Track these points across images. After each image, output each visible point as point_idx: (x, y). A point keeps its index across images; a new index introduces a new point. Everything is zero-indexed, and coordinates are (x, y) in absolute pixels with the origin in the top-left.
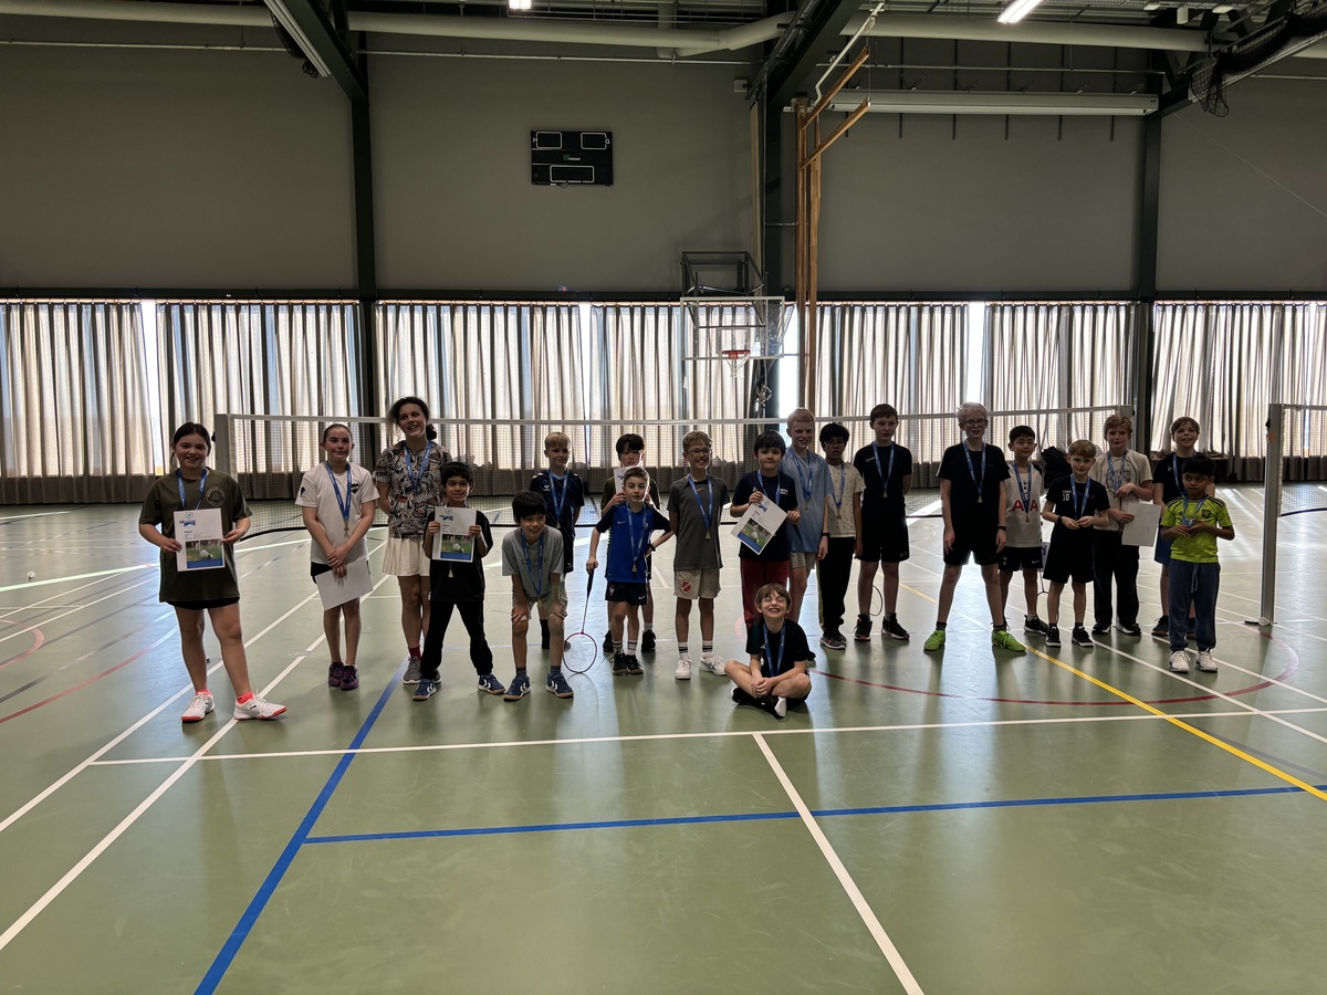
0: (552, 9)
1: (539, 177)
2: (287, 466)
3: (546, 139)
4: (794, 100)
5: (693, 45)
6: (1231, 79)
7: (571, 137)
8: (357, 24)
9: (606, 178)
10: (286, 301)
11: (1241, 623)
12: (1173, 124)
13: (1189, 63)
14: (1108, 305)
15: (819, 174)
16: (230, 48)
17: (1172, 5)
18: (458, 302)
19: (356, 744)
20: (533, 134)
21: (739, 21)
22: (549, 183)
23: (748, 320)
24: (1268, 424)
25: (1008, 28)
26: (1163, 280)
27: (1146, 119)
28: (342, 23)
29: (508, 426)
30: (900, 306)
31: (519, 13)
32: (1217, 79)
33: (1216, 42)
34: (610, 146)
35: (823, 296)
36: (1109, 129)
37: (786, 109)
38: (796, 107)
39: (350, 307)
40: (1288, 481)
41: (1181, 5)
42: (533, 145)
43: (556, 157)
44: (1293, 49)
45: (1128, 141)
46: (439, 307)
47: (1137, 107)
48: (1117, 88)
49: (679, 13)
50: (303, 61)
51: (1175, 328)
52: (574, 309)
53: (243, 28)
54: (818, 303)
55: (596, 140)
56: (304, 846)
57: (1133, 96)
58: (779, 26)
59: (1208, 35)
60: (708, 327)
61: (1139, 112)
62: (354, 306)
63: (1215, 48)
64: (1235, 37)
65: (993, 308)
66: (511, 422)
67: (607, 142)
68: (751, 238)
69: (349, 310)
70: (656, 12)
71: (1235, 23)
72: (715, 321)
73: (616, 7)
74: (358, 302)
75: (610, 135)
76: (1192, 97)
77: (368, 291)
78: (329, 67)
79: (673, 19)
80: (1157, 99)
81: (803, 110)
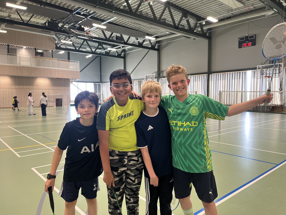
1: (240, 46)
3: (242, 39)
7: (247, 37)
9: (254, 44)
20: (239, 38)
22: (242, 47)
34: (255, 38)
42: (239, 40)
43: (244, 42)
52: (246, 72)
55: (253, 37)
62: (207, 75)
67: (254, 37)
70: (266, 7)
74: (207, 74)
75: (255, 35)
77: (209, 72)
78: (198, 37)
79: (268, 8)
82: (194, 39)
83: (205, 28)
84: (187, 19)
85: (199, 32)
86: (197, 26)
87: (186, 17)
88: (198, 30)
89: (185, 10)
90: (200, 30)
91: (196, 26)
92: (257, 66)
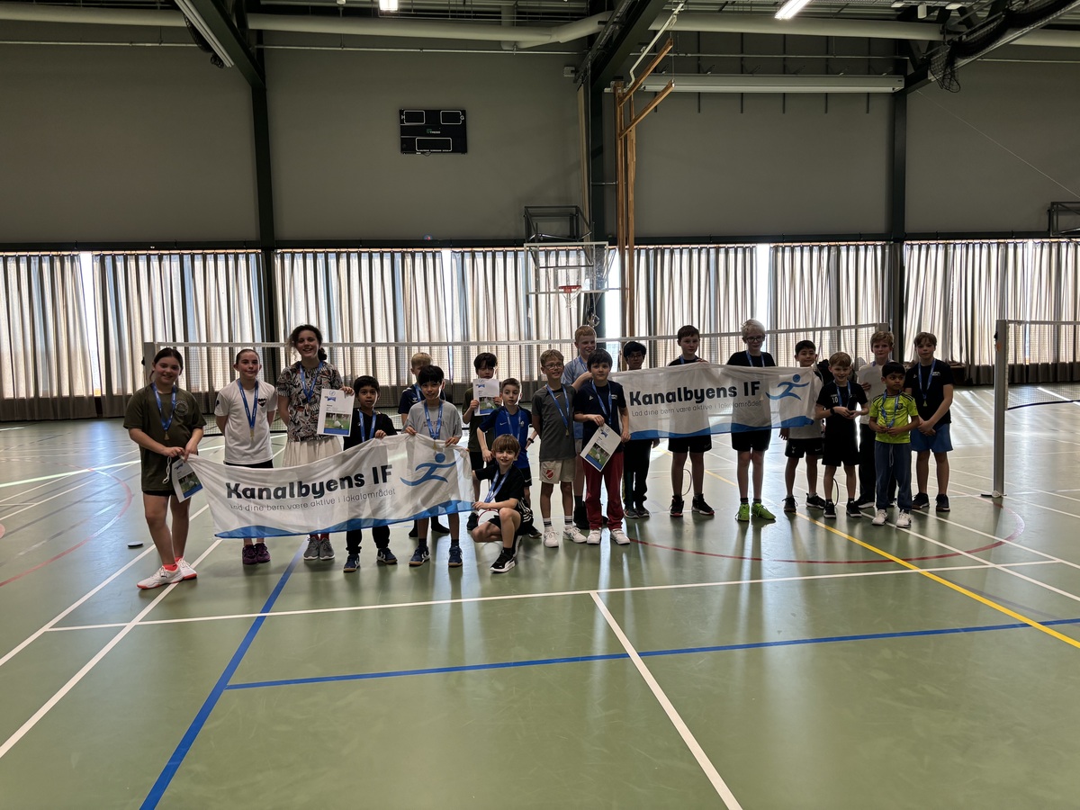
0: (415, 10)
1: (407, 147)
2: (203, 387)
3: (412, 116)
4: (612, 83)
5: (530, 39)
6: (962, 62)
7: (433, 114)
8: (255, 24)
9: (461, 147)
10: (201, 251)
11: (978, 496)
12: (916, 99)
13: (929, 49)
14: (868, 245)
15: (634, 142)
16: (150, 45)
17: (914, 3)
18: (342, 250)
19: (266, 609)
20: (401, 112)
21: (567, 19)
22: (415, 152)
23: (579, 261)
24: (996, 337)
25: (784, 23)
26: (911, 224)
27: (895, 95)
28: (243, 23)
29: (385, 348)
30: (702, 248)
31: (388, 14)
32: (950, 62)
33: (949, 32)
34: (464, 122)
35: (639, 241)
36: (865, 105)
37: (607, 90)
38: (615, 88)
39: (253, 255)
40: (1013, 384)
41: (921, 3)
42: (402, 121)
43: (421, 131)
44: (1009, 38)
45: (881, 112)
46: (326, 255)
47: (888, 87)
48: (871, 70)
49: (519, 13)
50: (211, 55)
51: (922, 262)
52: (437, 254)
53: (161, 28)
54: (635, 247)
55: (452, 117)
56: (226, 693)
57: (884, 77)
58: (599, 23)
59: (943, 27)
60: (547, 267)
61: (889, 90)
62: (257, 255)
63: (948, 38)
64: (964, 29)
65: (776, 249)
66: (388, 345)
67: (462, 118)
68: (580, 193)
69: (253, 258)
70: (500, 13)
71: (963, 18)
72: (552, 262)
73: (467, 9)
74: (260, 251)
75: (464, 113)
76: (931, 77)
77: (269, 242)
78: (233, 59)
79: (513, 18)
80: (903, 80)
81: (620, 91)
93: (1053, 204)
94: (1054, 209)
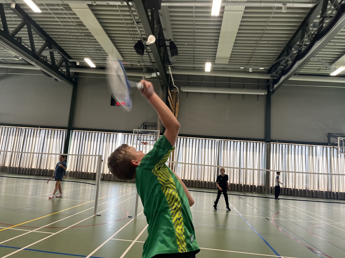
4: (174, 89)
12: (273, 97)
17: (247, 67)
20: (112, 94)
22: (115, 105)
27: (265, 95)
37: (172, 90)
39: (65, 131)
41: (250, 67)
47: (263, 93)
48: (258, 88)
52: (117, 134)
61: (263, 94)
70: (143, 69)
73: (133, 68)
77: (70, 128)
78: (61, 79)
79: (145, 70)
80: (267, 91)
81: (175, 91)
82: (56, 80)
83: (72, 71)
84: (51, 51)
85: (64, 73)
86: (63, 65)
87: (50, 48)
88: (62, 70)
89: (51, 39)
90: (65, 70)
91: (61, 65)
92: (134, 130)
93: (329, 134)
94: (329, 135)
